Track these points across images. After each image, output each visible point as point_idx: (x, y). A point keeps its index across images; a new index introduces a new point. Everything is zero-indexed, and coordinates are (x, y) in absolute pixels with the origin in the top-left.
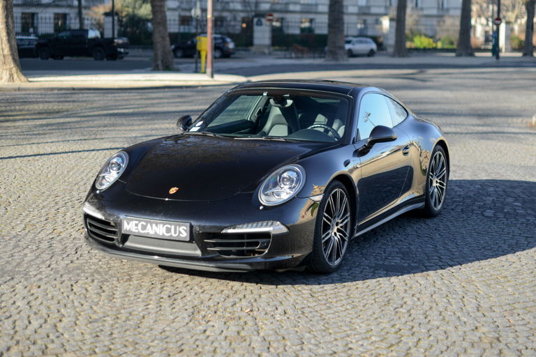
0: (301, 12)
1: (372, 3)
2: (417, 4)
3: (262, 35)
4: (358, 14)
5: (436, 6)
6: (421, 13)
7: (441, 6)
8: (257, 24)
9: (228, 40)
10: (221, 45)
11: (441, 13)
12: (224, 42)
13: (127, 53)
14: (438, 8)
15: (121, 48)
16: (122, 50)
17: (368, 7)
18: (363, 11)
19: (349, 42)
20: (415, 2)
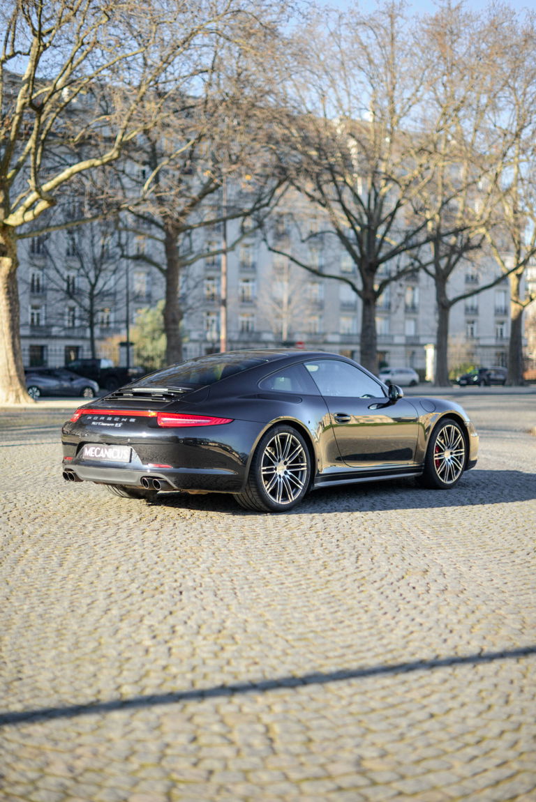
0: (342, 343)
1: (421, 333)
2: (472, 333)
4: (406, 345)
5: (494, 334)
6: (475, 342)
7: (499, 335)
11: (499, 343)
14: (497, 337)
17: (417, 337)
18: (410, 341)
19: (387, 372)
20: (469, 331)
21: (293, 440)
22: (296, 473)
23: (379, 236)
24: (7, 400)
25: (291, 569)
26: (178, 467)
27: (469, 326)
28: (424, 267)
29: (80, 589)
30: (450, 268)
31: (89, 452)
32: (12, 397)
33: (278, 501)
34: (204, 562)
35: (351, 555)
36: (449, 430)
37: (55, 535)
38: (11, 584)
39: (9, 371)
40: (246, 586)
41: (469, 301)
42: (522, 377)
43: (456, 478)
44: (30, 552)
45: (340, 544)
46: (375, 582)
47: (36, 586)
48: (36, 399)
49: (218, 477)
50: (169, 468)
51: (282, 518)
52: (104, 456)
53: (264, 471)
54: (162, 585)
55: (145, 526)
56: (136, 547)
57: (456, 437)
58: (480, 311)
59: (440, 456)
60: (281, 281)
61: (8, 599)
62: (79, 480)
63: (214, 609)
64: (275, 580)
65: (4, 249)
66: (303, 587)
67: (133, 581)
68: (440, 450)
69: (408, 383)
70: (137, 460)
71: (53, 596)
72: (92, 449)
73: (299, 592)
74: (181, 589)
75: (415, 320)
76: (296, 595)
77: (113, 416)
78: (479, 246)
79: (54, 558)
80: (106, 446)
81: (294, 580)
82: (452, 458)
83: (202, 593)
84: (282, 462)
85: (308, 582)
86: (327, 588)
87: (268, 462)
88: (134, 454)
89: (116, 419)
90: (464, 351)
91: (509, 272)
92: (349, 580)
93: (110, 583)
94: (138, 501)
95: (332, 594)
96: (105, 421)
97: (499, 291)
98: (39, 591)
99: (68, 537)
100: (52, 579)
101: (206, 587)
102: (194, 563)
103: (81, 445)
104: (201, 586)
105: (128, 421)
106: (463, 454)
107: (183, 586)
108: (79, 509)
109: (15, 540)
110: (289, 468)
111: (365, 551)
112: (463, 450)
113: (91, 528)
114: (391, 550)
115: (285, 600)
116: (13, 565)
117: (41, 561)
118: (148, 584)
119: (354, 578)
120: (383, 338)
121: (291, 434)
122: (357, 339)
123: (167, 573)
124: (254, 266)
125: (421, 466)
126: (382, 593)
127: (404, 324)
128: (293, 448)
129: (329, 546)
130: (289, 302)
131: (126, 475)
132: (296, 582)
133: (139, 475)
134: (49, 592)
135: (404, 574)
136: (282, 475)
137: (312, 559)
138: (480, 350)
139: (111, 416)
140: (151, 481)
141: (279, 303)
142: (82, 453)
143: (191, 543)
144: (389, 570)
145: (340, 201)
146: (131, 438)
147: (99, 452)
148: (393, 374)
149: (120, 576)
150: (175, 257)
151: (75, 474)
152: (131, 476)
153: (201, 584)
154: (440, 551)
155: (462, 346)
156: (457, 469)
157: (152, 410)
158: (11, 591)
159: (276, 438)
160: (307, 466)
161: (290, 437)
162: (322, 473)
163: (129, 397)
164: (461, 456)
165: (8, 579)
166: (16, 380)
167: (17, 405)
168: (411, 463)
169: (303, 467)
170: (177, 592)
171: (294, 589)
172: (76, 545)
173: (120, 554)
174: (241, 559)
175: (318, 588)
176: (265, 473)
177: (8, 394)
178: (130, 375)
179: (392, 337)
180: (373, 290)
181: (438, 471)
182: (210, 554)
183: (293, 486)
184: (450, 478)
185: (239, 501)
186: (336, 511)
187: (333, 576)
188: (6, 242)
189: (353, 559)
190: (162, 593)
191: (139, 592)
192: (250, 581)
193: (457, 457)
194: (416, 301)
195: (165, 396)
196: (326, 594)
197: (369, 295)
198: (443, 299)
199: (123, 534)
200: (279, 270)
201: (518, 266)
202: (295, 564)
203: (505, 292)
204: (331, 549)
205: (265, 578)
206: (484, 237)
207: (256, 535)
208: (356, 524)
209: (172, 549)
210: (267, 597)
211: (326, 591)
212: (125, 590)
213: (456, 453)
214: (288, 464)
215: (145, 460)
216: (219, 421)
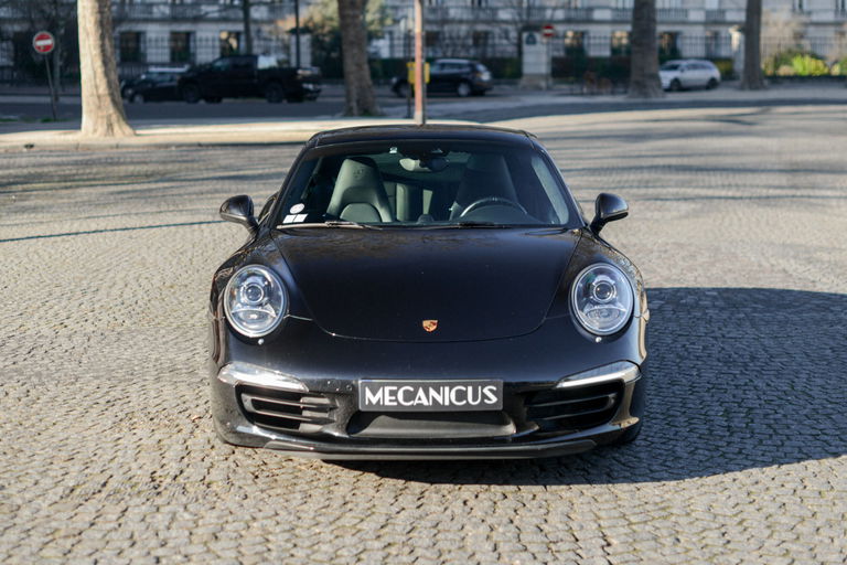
0: (614, 22)
1: (726, 5)
2: (801, 6)
3: (537, 60)
4: (706, 24)
5: (834, 8)
6: (804, 19)
7: (840, 7)
8: (528, 42)
9: (481, 68)
10: (470, 77)
11: (840, 18)
12: (475, 71)
13: (319, 91)
14: (836, 11)
15: (308, 82)
16: (311, 87)
17: (722, 12)
18: (713, 18)
19: (675, 68)
20: (797, 2)
24: (95, 131)
32: (102, 129)
39: (97, 87)
69: (704, 83)
120: (673, 13)
122: (629, 16)
138: (811, 29)
148: (682, 71)
155: (787, 24)
166: (107, 101)
167: (111, 141)
177: (96, 123)
178: (299, 77)
179: (685, 12)
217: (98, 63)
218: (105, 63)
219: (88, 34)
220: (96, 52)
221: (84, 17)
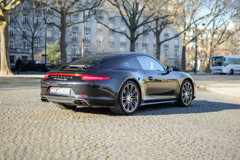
2: (166, 54)
6: (167, 57)
11: (176, 58)
13: (51, 70)
14: (175, 56)
16: (49, 69)
20: (165, 53)
21: (133, 87)
22: (134, 100)
23: (137, 19)
25: (147, 138)
26: (89, 96)
27: (165, 52)
28: (152, 30)
29: (63, 146)
30: (161, 30)
31: (53, 90)
32: (5, 73)
33: (128, 111)
34: (109, 135)
35: (167, 132)
36: (187, 84)
37: (42, 123)
38: (32, 144)
39: (4, 63)
40: (132, 145)
41: (165, 43)
42: (185, 69)
43: (189, 102)
44: (34, 130)
45: (160, 128)
46: (185, 143)
47: (43, 145)
48: (14, 74)
49: (104, 100)
50: (86, 97)
51: (130, 117)
52: (59, 92)
53: (123, 98)
54: (97, 145)
55: (77, 120)
56: (78, 128)
57: (189, 87)
58: (169, 46)
59: (184, 94)
60: (100, 34)
61: (33, 151)
62: (48, 101)
63: (125, 155)
64: (143, 142)
65: (3, 18)
66: (157, 145)
67: (84, 143)
68: (184, 92)
70: (73, 94)
71: (52, 150)
72: (54, 89)
73: (156, 148)
74: (106, 146)
75: (147, 49)
76: (156, 149)
77: (63, 76)
78: (172, 23)
79: (46, 133)
80: (60, 88)
81: (151, 142)
82: (188, 95)
83: (116, 149)
84: (129, 95)
85: (157, 143)
86: (166, 146)
87: (125, 95)
88: (72, 91)
89: (64, 77)
90: (164, 60)
91: (182, 32)
92: (173, 142)
93: (75, 144)
94: (70, 110)
95: (171, 149)
96: (60, 78)
97: (176, 39)
98: (45, 147)
99: (48, 124)
100: (49, 142)
101: (116, 145)
102: (105, 135)
103: (49, 87)
104: (113, 145)
105: (69, 78)
106: (192, 93)
107: (106, 145)
108: (47, 113)
109: (26, 125)
110: (132, 97)
111: (172, 131)
112: (192, 92)
113: (56, 121)
114: (183, 130)
115: (153, 151)
116: (29, 136)
117: (40, 134)
118: (91, 144)
119: (175, 142)
121: (133, 84)
123: (96, 140)
124: (90, 29)
125: (178, 98)
126: (191, 148)
127: (142, 50)
128: (133, 90)
129: (156, 128)
130: (103, 41)
131: (68, 100)
132: (152, 143)
133: (74, 99)
134: (50, 148)
135: (194, 140)
136: (129, 100)
137: (153, 134)
138: (169, 60)
139: (62, 76)
140: (79, 102)
141: (100, 42)
142: (50, 91)
143: (100, 128)
144: (187, 138)
145: (123, 5)
146: (71, 85)
147: (57, 90)
149: (77, 141)
150: (65, 24)
151: (46, 99)
152: (70, 100)
153: (113, 144)
154: (201, 131)
155: (163, 58)
156: (190, 99)
157: (77, 73)
158: (33, 147)
159: (127, 86)
160: (138, 97)
161: (132, 85)
162: (144, 100)
163: (68, 68)
164: (191, 94)
165: (30, 142)
166: (7, 67)
167: (7, 76)
168: (174, 97)
169: (137, 97)
170: (105, 148)
171: (153, 146)
172: (53, 128)
173: (73, 131)
174: (124, 134)
175: (163, 146)
176: (123, 99)
177: (4, 72)
178: (46, 66)
180: (134, 38)
181: (183, 100)
182: (110, 132)
183: (133, 105)
184: (187, 103)
185: (112, 111)
186: (150, 115)
187: (166, 141)
188: (4, 16)
189: (169, 133)
190: (99, 148)
191: (89, 148)
192: (133, 143)
193: (189, 95)
194: (147, 42)
195: (84, 68)
196: (168, 148)
197: (133, 39)
198: (158, 41)
199: (69, 123)
200: (99, 30)
201: (185, 30)
202: (147, 136)
203: (178, 40)
204: (158, 130)
205: (138, 142)
206: (173, 20)
207: (124, 124)
208: (161, 120)
209: (93, 129)
210: (144, 150)
211: (167, 147)
212: (82, 147)
213: (189, 93)
214: (131, 96)
215: (76, 93)
216: (106, 78)
217: (5, 57)
218: (7, 57)
219: (3, 50)
220: (5, 54)
221: (2, 46)
